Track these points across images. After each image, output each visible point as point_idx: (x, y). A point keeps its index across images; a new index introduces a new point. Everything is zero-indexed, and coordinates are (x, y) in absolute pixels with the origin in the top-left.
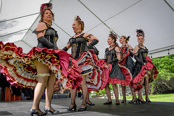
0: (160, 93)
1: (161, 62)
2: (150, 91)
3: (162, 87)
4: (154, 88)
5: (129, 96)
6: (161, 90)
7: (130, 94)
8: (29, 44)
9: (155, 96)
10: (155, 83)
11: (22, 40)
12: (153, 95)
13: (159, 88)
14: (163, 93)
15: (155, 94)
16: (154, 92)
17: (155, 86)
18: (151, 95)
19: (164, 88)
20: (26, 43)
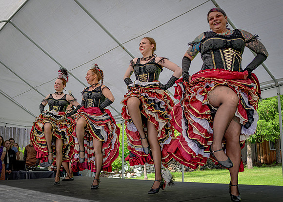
0: (212, 168)
9: (205, 172)
12: (201, 172)
14: (218, 168)
15: (203, 169)
18: (197, 171)
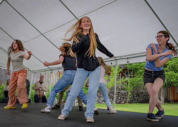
0: (137, 103)
1: (140, 68)
2: (126, 99)
3: (139, 96)
4: (131, 97)
5: (102, 103)
6: (139, 99)
7: (103, 101)
9: (132, 105)
10: (132, 90)
12: (129, 104)
13: (136, 97)
14: (140, 102)
15: (131, 103)
16: (130, 100)
17: (131, 94)
18: (126, 104)
19: (141, 96)
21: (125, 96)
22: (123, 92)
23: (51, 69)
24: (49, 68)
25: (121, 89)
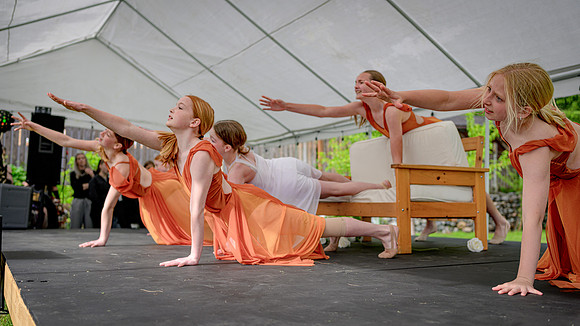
5: (444, 231)
8: (119, 52)
11: (96, 38)
20: (108, 47)
21: (511, 210)
22: (505, 197)
23: (296, 133)
24: (290, 132)
25: (499, 190)
